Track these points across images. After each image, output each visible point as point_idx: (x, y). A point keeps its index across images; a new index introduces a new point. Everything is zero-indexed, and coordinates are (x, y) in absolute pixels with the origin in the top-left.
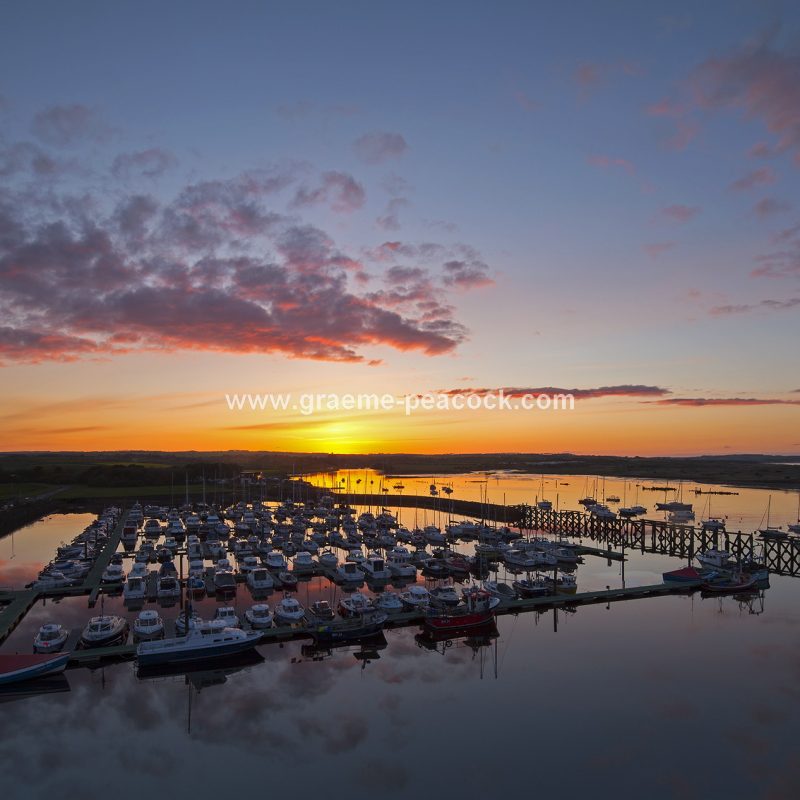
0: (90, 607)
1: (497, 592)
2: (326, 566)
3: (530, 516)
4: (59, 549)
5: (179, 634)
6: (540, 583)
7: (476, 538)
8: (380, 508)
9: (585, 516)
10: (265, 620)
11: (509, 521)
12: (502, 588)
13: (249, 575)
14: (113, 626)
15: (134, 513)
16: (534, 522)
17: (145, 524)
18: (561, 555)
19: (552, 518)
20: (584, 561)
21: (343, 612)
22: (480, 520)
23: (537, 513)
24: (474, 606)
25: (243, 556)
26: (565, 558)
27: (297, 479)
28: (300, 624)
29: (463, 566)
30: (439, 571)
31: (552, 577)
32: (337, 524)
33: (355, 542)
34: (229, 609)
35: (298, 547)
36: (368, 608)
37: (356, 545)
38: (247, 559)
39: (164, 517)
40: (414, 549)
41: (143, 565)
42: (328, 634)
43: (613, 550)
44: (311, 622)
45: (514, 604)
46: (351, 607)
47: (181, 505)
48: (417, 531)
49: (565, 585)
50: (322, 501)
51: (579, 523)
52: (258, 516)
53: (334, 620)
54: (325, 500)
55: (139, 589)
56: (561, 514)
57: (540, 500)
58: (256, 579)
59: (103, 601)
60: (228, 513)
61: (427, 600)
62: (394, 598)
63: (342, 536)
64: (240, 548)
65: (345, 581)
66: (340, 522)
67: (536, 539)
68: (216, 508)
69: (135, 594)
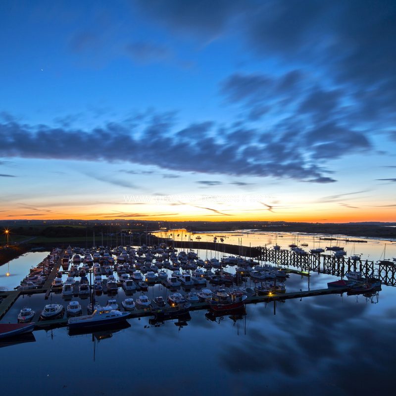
0: (45, 299)
1: (246, 292)
2: (162, 279)
4: (31, 270)
5: (89, 313)
6: (267, 288)
7: (236, 265)
10: (132, 306)
11: (253, 257)
12: (249, 290)
13: (124, 283)
14: (57, 309)
15: (67, 251)
17: (73, 257)
18: (278, 273)
20: (289, 277)
22: (238, 256)
24: (234, 300)
25: (121, 273)
26: (281, 275)
28: (148, 309)
29: (230, 279)
30: (218, 281)
31: (273, 285)
33: (176, 266)
34: (113, 301)
35: (148, 269)
36: (182, 301)
37: (177, 268)
38: (123, 275)
39: (82, 253)
41: (72, 278)
42: (162, 313)
44: (153, 308)
45: (255, 298)
46: (174, 300)
47: (91, 247)
48: (207, 261)
49: (280, 289)
50: (160, 245)
52: (129, 253)
53: (165, 306)
58: (127, 285)
60: (114, 251)
61: (211, 296)
62: (195, 295)
63: (170, 264)
64: (120, 269)
65: (171, 286)
66: (169, 256)
67: (266, 265)
68: (109, 249)
69: (68, 293)
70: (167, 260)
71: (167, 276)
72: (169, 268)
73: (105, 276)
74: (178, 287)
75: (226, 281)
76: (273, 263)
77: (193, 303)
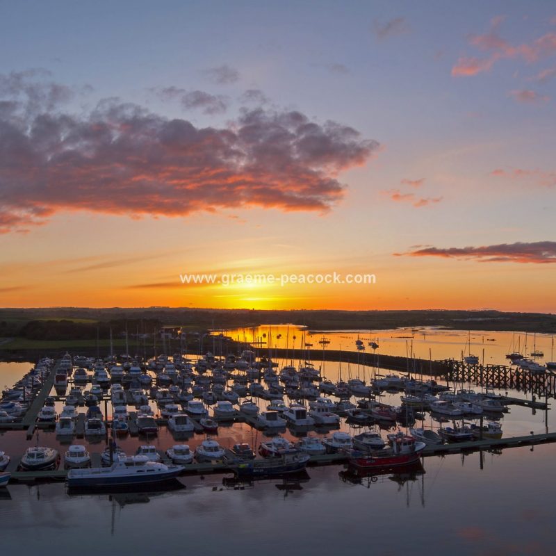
0: (28, 439)
1: (423, 437)
2: (248, 414)
3: (457, 370)
4: (3, 392)
5: (104, 465)
6: (465, 429)
7: (402, 390)
8: (303, 362)
9: (510, 369)
10: (186, 457)
11: (436, 375)
12: (429, 434)
13: (170, 420)
14: (47, 456)
15: (64, 362)
16: (460, 376)
17: (73, 373)
18: (487, 405)
19: (479, 372)
20: (509, 411)
21: (264, 453)
22: (406, 374)
23: (464, 367)
24: (399, 449)
25: (165, 403)
26: (492, 408)
27: (217, 334)
28: (221, 461)
29: (389, 415)
30: (363, 419)
31: (478, 424)
32: (259, 376)
33: (276, 393)
34: (150, 447)
35: (219, 396)
36: (290, 450)
37: (277, 396)
38: (167, 406)
39: (90, 367)
40: (338, 400)
41: (73, 407)
42: (249, 470)
43: (537, 400)
44: (231, 460)
45: (441, 447)
46: (273, 449)
47: (107, 357)
48: (341, 384)
49: (491, 431)
50: (243, 354)
51: (505, 377)
52: (179, 367)
53: (255, 459)
54: (246, 354)
55: (69, 428)
56: (488, 368)
57: (467, 355)
58: (177, 424)
59: (38, 435)
60: (150, 365)
61: (351, 444)
62: (316, 441)
63: (262, 388)
64: (161, 396)
65: (267, 426)
66: (261, 374)
67: (463, 392)
68: (139, 360)
69: (66, 431)
70: (256, 381)
71: (258, 409)
72: (261, 396)
73: (134, 407)
74: (282, 429)
75: (381, 420)
76: (477, 385)
77: (311, 455)
